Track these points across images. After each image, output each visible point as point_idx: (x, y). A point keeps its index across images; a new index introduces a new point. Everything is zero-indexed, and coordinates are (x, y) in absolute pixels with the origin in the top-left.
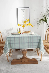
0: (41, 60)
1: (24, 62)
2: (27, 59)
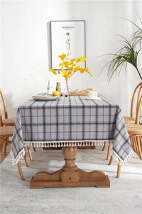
0: (117, 177)
1: (70, 181)
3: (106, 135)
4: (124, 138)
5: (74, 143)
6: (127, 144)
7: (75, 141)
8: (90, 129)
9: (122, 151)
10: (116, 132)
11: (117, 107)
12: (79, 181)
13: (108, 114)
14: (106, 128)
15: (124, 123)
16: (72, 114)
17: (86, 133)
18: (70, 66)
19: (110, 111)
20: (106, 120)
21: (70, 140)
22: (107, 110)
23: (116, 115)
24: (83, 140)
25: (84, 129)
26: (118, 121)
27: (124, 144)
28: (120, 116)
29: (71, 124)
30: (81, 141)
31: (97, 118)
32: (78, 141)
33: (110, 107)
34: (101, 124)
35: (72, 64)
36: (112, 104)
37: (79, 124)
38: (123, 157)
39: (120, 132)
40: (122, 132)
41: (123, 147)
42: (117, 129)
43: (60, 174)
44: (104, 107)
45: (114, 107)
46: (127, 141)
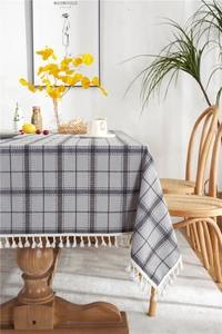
0: (149, 314)
1: (33, 327)
2: (53, 309)
3: (116, 221)
4: (161, 229)
5: (37, 239)
6: (167, 243)
7: (40, 235)
8: (77, 205)
9: (155, 260)
10: (141, 214)
11: (144, 152)
12: (56, 327)
13: (120, 168)
14: (116, 202)
15: (160, 191)
16: (32, 168)
17: (65, 216)
18: (62, 74)
19: (126, 161)
20: (116, 183)
21: (27, 232)
22: (117, 159)
23: (142, 171)
24: (60, 231)
25: (60, 204)
26: (145, 187)
27: (160, 243)
28: (151, 174)
29: (28, 192)
30: (54, 235)
31: (93, 179)
32: (47, 235)
33: (126, 150)
34: (103, 192)
35: (65, 69)
36: (132, 144)
37: (49, 192)
38: (158, 275)
39: (149, 214)
40: (155, 213)
41: (159, 252)
42: (143, 207)
43: (11, 311)
44: (109, 151)
45: (136, 151)
46: (167, 236)
